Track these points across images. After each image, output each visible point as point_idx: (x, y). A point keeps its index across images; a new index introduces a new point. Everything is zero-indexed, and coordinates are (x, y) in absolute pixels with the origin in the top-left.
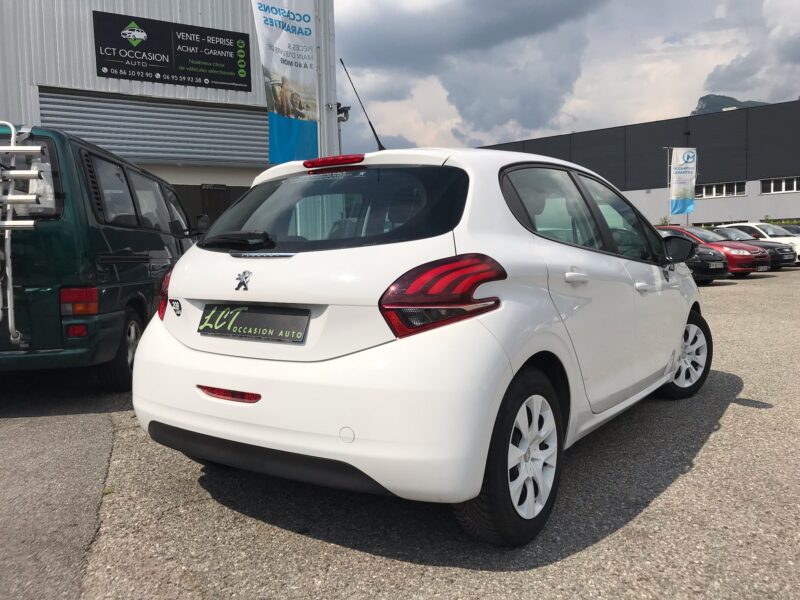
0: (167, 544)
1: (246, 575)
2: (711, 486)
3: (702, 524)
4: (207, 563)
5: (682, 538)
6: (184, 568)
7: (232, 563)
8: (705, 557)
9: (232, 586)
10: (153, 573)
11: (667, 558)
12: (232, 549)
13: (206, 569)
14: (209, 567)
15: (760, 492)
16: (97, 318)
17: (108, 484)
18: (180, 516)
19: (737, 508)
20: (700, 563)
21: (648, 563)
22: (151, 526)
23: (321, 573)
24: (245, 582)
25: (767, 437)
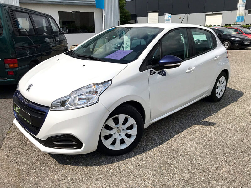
0: (18, 156)
1: (36, 172)
2: (203, 144)
3: (192, 161)
4: (26, 166)
5: (182, 167)
6: (18, 167)
7: (33, 167)
8: (186, 176)
9: (29, 176)
10: (9, 168)
11: (173, 176)
12: (36, 160)
13: (25, 168)
14: (26, 167)
15: (219, 148)
16: (18, 69)
17: (11, 129)
18: (26, 144)
19: (207, 155)
20: (183, 179)
21: (166, 177)
22: (16, 148)
23: (59, 173)
24: (34, 175)
25: (232, 122)
